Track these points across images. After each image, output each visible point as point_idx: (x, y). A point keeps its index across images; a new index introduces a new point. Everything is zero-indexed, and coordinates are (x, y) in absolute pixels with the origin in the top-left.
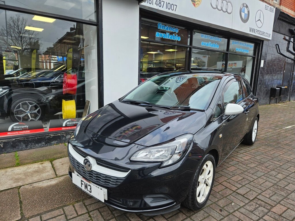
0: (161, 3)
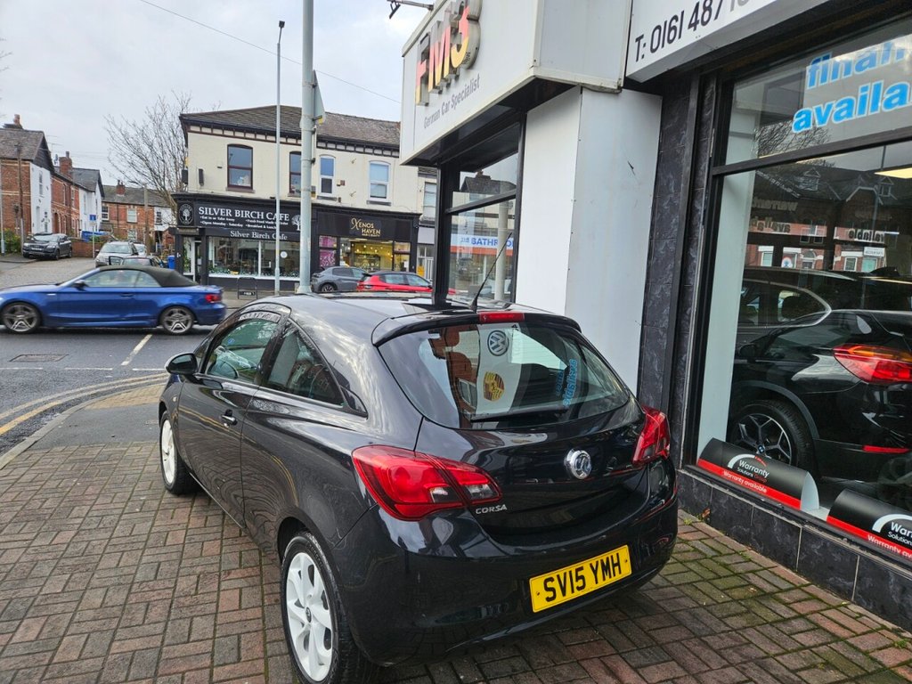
0: (709, 9)
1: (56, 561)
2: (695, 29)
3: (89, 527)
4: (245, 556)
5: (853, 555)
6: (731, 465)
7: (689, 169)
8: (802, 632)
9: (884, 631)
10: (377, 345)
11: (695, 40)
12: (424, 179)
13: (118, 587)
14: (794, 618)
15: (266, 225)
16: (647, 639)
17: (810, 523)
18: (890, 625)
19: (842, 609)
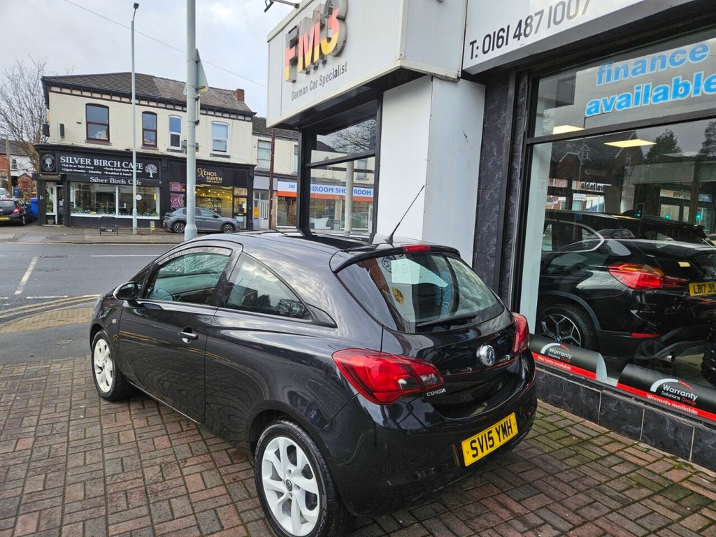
0: (530, 25)
1: (27, 465)
2: (519, 39)
3: (44, 434)
4: (194, 447)
5: (640, 408)
6: (543, 351)
7: (509, 139)
8: (616, 465)
9: (665, 459)
10: (335, 272)
11: (519, 47)
12: (257, 138)
13: (93, 481)
14: (608, 456)
15: (122, 172)
16: (518, 480)
17: (607, 389)
18: (668, 455)
19: (636, 446)
